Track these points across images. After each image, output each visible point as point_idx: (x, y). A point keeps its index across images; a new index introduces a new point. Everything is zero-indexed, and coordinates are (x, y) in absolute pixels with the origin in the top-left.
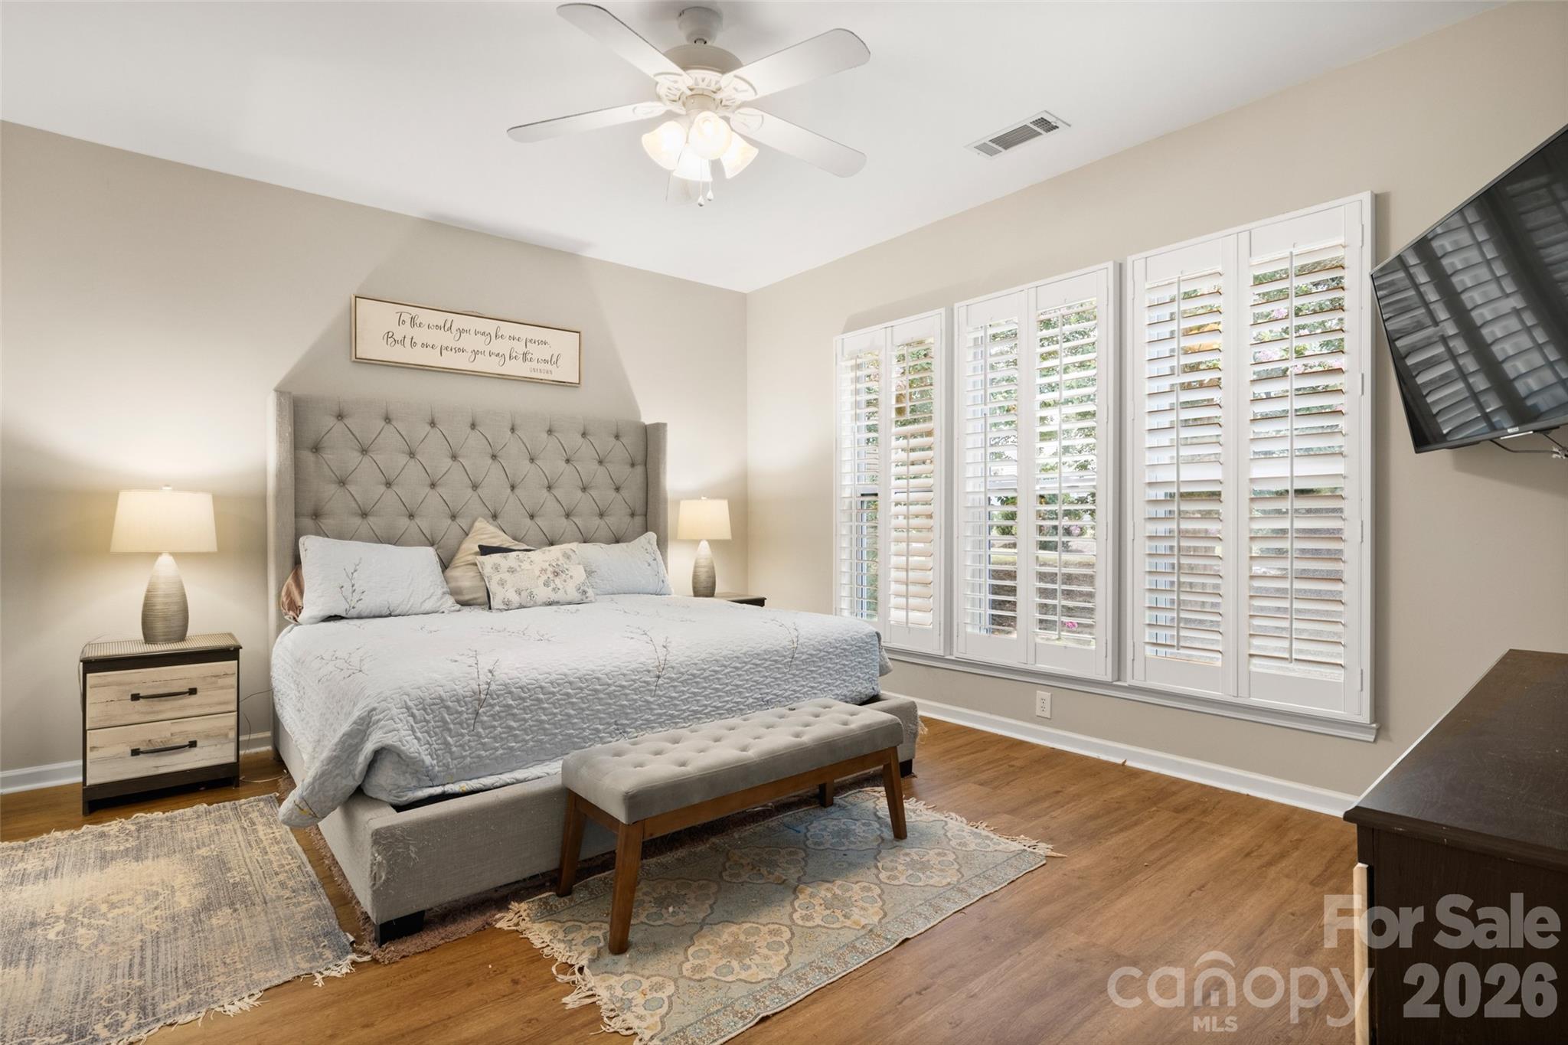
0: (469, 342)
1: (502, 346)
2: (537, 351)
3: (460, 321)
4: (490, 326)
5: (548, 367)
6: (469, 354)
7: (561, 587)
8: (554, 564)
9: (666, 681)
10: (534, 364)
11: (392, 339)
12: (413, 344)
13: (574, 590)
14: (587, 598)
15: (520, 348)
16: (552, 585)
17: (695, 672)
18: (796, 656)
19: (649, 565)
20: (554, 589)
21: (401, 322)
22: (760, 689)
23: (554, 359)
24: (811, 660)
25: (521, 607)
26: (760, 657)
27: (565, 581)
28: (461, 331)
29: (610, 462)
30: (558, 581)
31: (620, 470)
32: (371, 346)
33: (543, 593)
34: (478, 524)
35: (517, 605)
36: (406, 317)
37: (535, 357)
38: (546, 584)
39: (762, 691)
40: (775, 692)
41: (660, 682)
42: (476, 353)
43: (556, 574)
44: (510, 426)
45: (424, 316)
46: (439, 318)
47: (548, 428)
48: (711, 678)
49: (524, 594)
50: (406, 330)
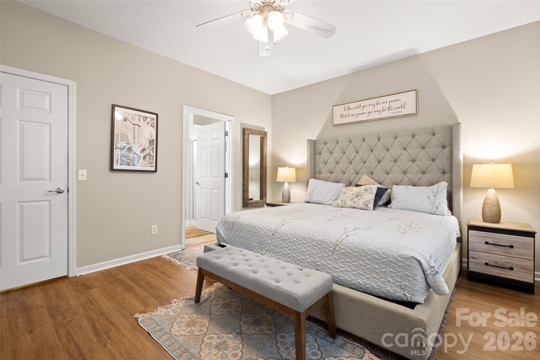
0: (367, 110)
1: (379, 107)
2: (394, 105)
3: (363, 103)
4: (374, 101)
5: (400, 110)
6: (367, 114)
7: (357, 201)
8: (358, 192)
9: (275, 237)
10: (394, 111)
11: (342, 116)
12: (349, 116)
13: (362, 203)
14: (368, 208)
15: (387, 106)
16: (354, 200)
17: (286, 238)
18: (337, 248)
19: (429, 198)
20: (354, 202)
21: (345, 110)
22: (314, 257)
23: (403, 106)
24: (346, 254)
25: (342, 207)
26: (316, 242)
27: (359, 199)
28: (364, 107)
29: (428, 147)
30: (356, 199)
31: (434, 150)
32: (338, 120)
33: (349, 203)
34: (363, 176)
35: (341, 206)
36: (347, 108)
37: (393, 108)
38: (351, 200)
39: (315, 259)
40: (322, 262)
41: (273, 237)
42: (369, 113)
43: (357, 196)
44: (378, 138)
45: (352, 105)
46: (356, 105)
47: (395, 136)
48: (292, 243)
49: (343, 202)
50: (347, 112)
